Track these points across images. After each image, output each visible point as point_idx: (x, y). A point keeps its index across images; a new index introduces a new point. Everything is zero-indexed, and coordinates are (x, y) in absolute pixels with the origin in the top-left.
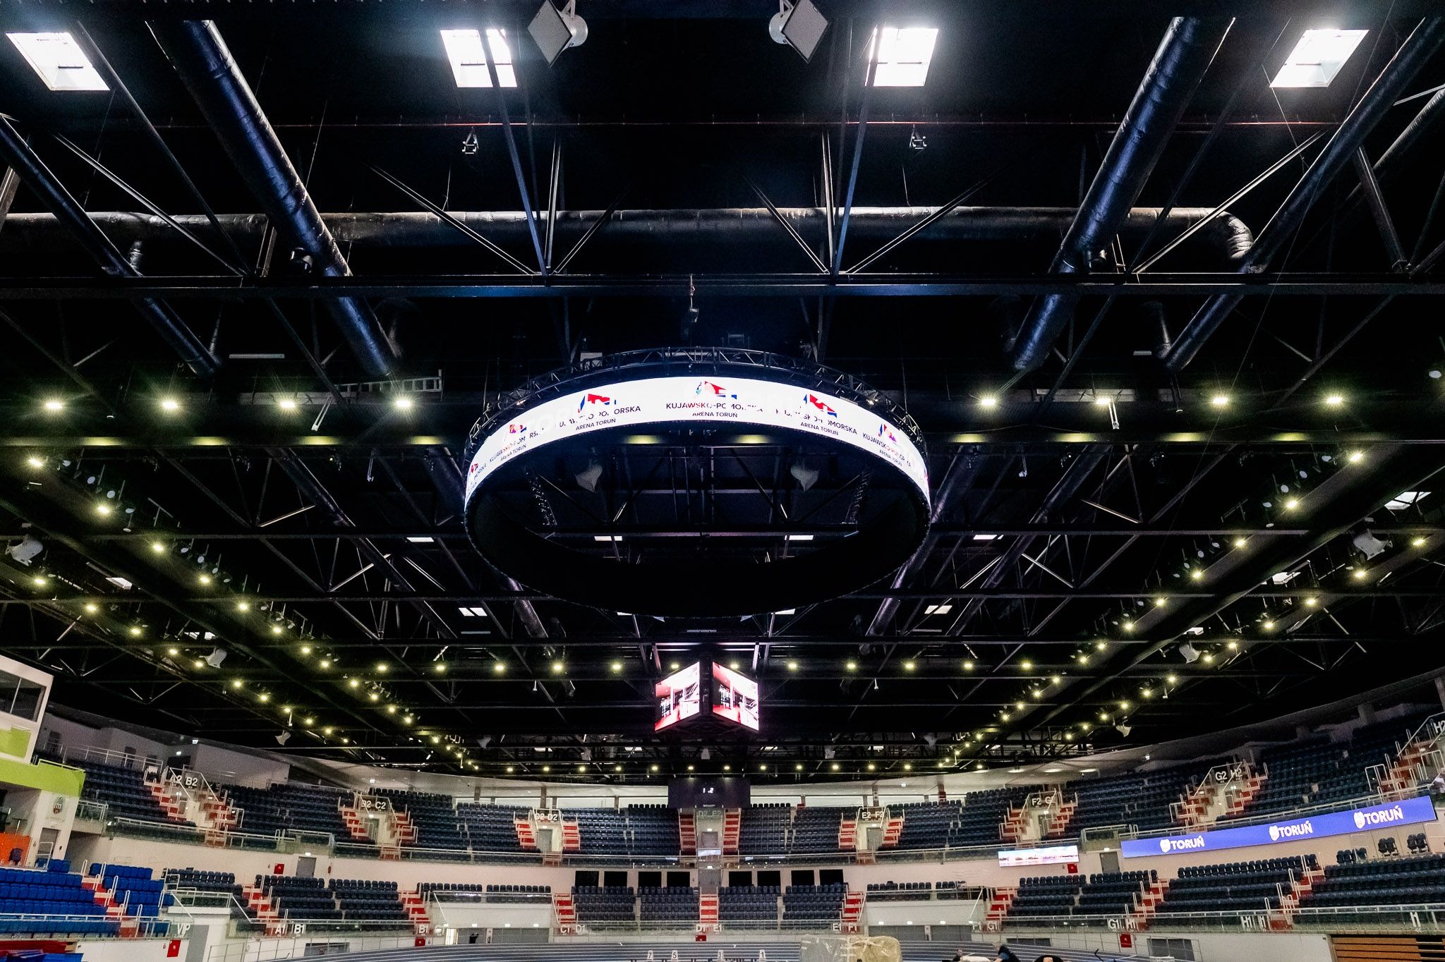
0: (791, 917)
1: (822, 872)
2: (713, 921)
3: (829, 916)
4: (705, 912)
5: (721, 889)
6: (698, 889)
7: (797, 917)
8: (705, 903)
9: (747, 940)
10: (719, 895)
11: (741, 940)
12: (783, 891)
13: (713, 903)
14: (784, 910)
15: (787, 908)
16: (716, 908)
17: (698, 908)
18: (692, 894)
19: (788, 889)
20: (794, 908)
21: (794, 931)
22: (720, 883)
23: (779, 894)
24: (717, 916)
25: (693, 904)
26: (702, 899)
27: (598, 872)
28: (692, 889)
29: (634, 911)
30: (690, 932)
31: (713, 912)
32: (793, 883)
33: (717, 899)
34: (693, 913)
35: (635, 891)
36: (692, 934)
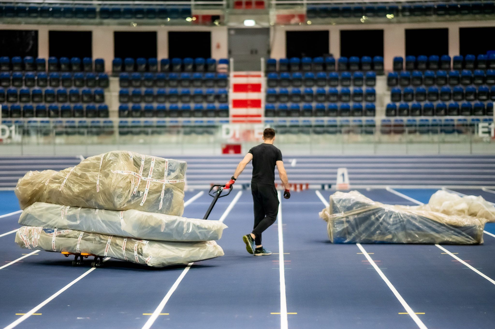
0: (400, 112)
1: (463, 31)
2: (253, 118)
3: (473, 111)
4: (238, 104)
5: (271, 64)
6: (226, 62)
7: (412, 112)
8: (239, 88)
9: (317, 152)
10: (267, 72)
11: (306, 152)
12: (388, 65)
13: (256, 88)
14: (388, 100)
15: (395, 96)
16: (261, 96)
17: (227, 97)
18: (215, 71)
19: (397, 61)
20: (406, 96)
21: (406, 137)
22: (269, 52)
23: (381, 72)
24: (261, 111)
25: (217, 90)
26: (233, 80)
27: (36, 32)
28: (214, 61)
29: (107, 102)
30: (211, 138)
31: (256, 103)
32: (408, 52)
33: (262, 80)
34: (217, 105)
35: (108, 67)
36: (215, 142)
